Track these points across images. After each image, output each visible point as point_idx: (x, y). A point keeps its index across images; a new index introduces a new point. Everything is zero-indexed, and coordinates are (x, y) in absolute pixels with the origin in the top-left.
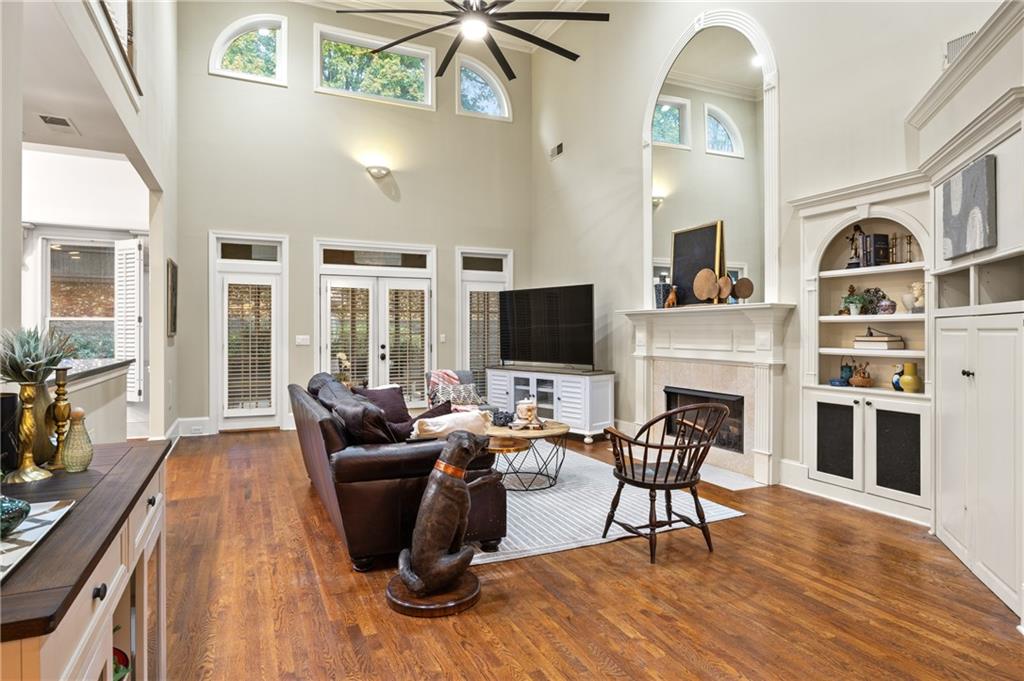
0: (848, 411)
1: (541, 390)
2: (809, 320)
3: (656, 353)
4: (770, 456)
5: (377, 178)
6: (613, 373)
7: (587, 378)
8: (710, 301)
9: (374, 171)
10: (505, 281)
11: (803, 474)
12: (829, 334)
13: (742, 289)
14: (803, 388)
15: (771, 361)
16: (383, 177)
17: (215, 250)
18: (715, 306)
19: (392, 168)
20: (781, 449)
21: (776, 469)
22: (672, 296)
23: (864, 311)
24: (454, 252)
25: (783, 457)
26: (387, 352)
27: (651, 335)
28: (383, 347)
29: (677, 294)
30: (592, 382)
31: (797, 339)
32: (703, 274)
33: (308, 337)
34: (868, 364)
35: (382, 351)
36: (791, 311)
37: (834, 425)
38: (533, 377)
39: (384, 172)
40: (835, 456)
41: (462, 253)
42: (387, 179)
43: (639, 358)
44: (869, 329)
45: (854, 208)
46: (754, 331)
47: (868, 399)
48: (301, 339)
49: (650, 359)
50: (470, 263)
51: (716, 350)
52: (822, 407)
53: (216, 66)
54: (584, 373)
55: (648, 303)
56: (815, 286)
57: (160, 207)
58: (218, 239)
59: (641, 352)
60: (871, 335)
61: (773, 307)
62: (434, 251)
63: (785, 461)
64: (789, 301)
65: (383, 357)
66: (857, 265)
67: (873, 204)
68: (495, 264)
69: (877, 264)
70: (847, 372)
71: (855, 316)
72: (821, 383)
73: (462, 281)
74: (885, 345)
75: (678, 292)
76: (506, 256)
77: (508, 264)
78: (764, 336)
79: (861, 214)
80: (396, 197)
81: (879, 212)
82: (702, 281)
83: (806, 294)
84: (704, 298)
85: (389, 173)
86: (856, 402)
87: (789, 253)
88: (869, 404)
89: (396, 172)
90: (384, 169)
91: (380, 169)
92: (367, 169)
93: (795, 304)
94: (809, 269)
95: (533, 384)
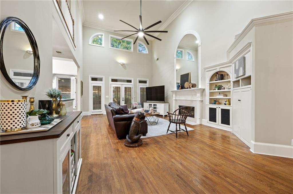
0: (215, 109)
1: (154, 106)
2: (207, 91)
3: (177, 99)
4: (200, 118)
5: (122, 65)
6: (168, 103)
7: (163, 104)
8: (188, 88)
9: (121, 64)
10: (147, 85)
11: (206, 122)
12: (211, 94)
13: (194, 86)
14: (206, 105)
15: (200, 100)
16: (123, 65)
17: (90, 79)
18: (189, 89)
19: (125, 63)
20: (202, 117)
21: (201, 121)
22: (180, 87)
23: (218, 89)
24: (137, 79)
25: (202, 119)
27: (176, 95)
28: (123, 98)
29: (181, 87)
30: (164, 105)
31: (205, 95)
33: (108, 96)
35: (123, 99)
36: (204, 90)
37: (212, 112)
38: (153, 104)
39: (123, 64)
40: (213, 118)
41: (139, 80)
42: (124, 65)
45: (216, 69)
46: (196, 94)
47: (219, 107)
49: (176, 100)
50: (140, 82)
51: (189, 98)
52: (210, 108)
53: (90, 43)
54: (163, 103)
55: (175, 89)
56: (209, 85)
58: (91, 77)
59: (174, 99)
60: (220, 94)
61: (200, 89)
62: (133, 79)
63: (203, 119)
65: (123, 100)
66: (217, 80)
67: (220, 68)
68: (145, 82)
69: (221, 80)
70: (215, 101)
71: (217, 90)
72: (210, 104)
73: (139, 85)
74: (223, 96)
75: (181, 86)
76: (147, 80)
77: (148, 82)
78: (199, 95)
79: (218, 70)
80: (126, 69)
81: (221, 70)
82: (186, 84)
83: (207, 86)
84: (187, 88)
85: (124, 64)
86: (217, 107)
87: (203, 79)
88: (219, 108)
91: (122, 63)
92: (120, 63)
93: (204, 88)
94: (208, 81)
95: (153, 105)
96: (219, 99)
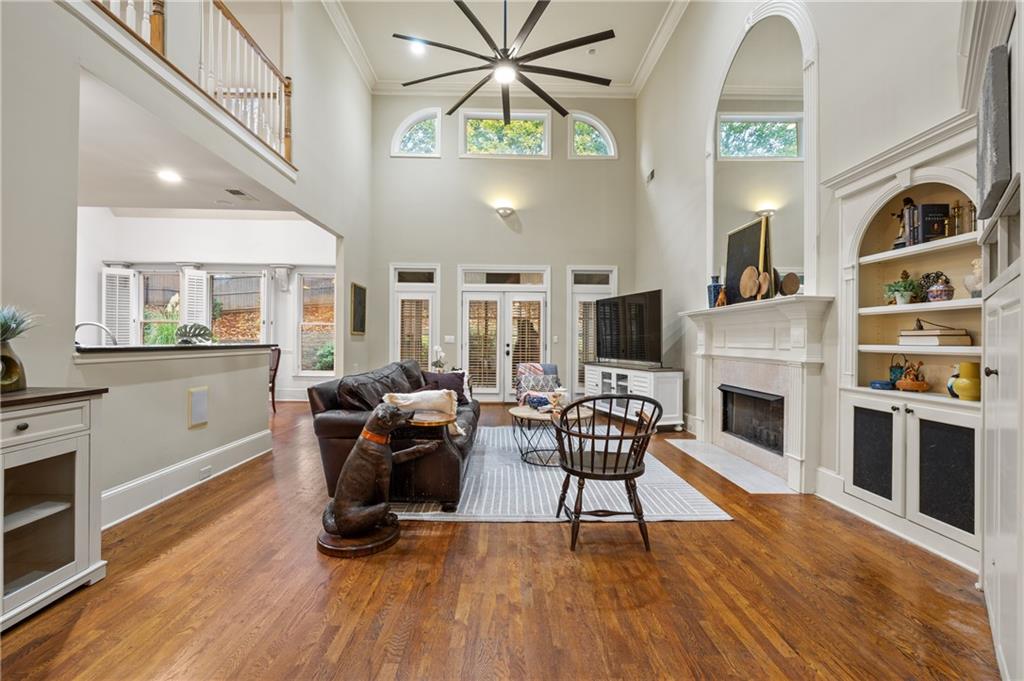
0: (886, 419)
1: (620, 383)
2: (847, 313)
3: (715, 352)
4: (802, 462)
5: (505, 216)
6: (682, 370)
7: (652, 374)
8: (754, 298)
9: (501, 211)
10: (611, 291)
11: (837, 486)
12: (868, 328)
13: (784, 285)
14: (840, 390)
15: (804, 359)
16: (509, 215)
17: (393, 277)
18: (759, 302)
19: (515, 208)
20: (816, 457)
21: (811, 476)
22: (721, 296)
23: (913, 300)
24: (565, 270)
25: (820, 465)
26: (511, 349)
27: (710, 335)
28: (508, 345)
29: (726, 294)
30: (656, 379)
31: (835, 335)
32: (748, 272)
33: (453, 337)
34: (921, 364)
35: (507, 349)
36: (830, 304)
37: (872, 430)
38: (614, 372)
39: (509, 212)
40: (873, 472)
41: (573, 271)
42: (512, 217)
43: (698, 356)
44: (919, 321)
45: (894, 177)
46: (789, 329)
47: (910, 406)
48: (449, 338)
49: (709, 358)
50: (580, 279)
51: (760, 348)
52: (860, 413)
53: (396, 150)
54: (650, 369)
55: (704, 306)
56: (853, 275)
57: (342, 248)
58: (395, 269)
59: (701, 351)
60: (921, 328)
61: (810, 300)
62: (549, 269)
63: (822, 470)
64: (826, 293)
65: (508, 353)
66: (903, 245)
67: (917, 167)
68: (604, 279)
69: (926, 240)
71: (902, 306)
72: (860, 385)
73: (572, 293)
74: (936, 341)
75: (728, 293)
76: (611, 271)
77: (613, 278)
78: (799, 332)
79: (902, 183)
80: (519, 231)
81: (925, 176)
82: (747, 281)
83: (844, 283)
84: (747, 296)
85: (513, 212)
86: (894, 409)
87: (826, 243)
88: (908, 411)
89: (519, 211)
90: (509, 209)
91: (505, 209)
92: (497, 211)
93: (833, 296)
94: (848, 256)
95: (614, 377)
96: (922, 359)
